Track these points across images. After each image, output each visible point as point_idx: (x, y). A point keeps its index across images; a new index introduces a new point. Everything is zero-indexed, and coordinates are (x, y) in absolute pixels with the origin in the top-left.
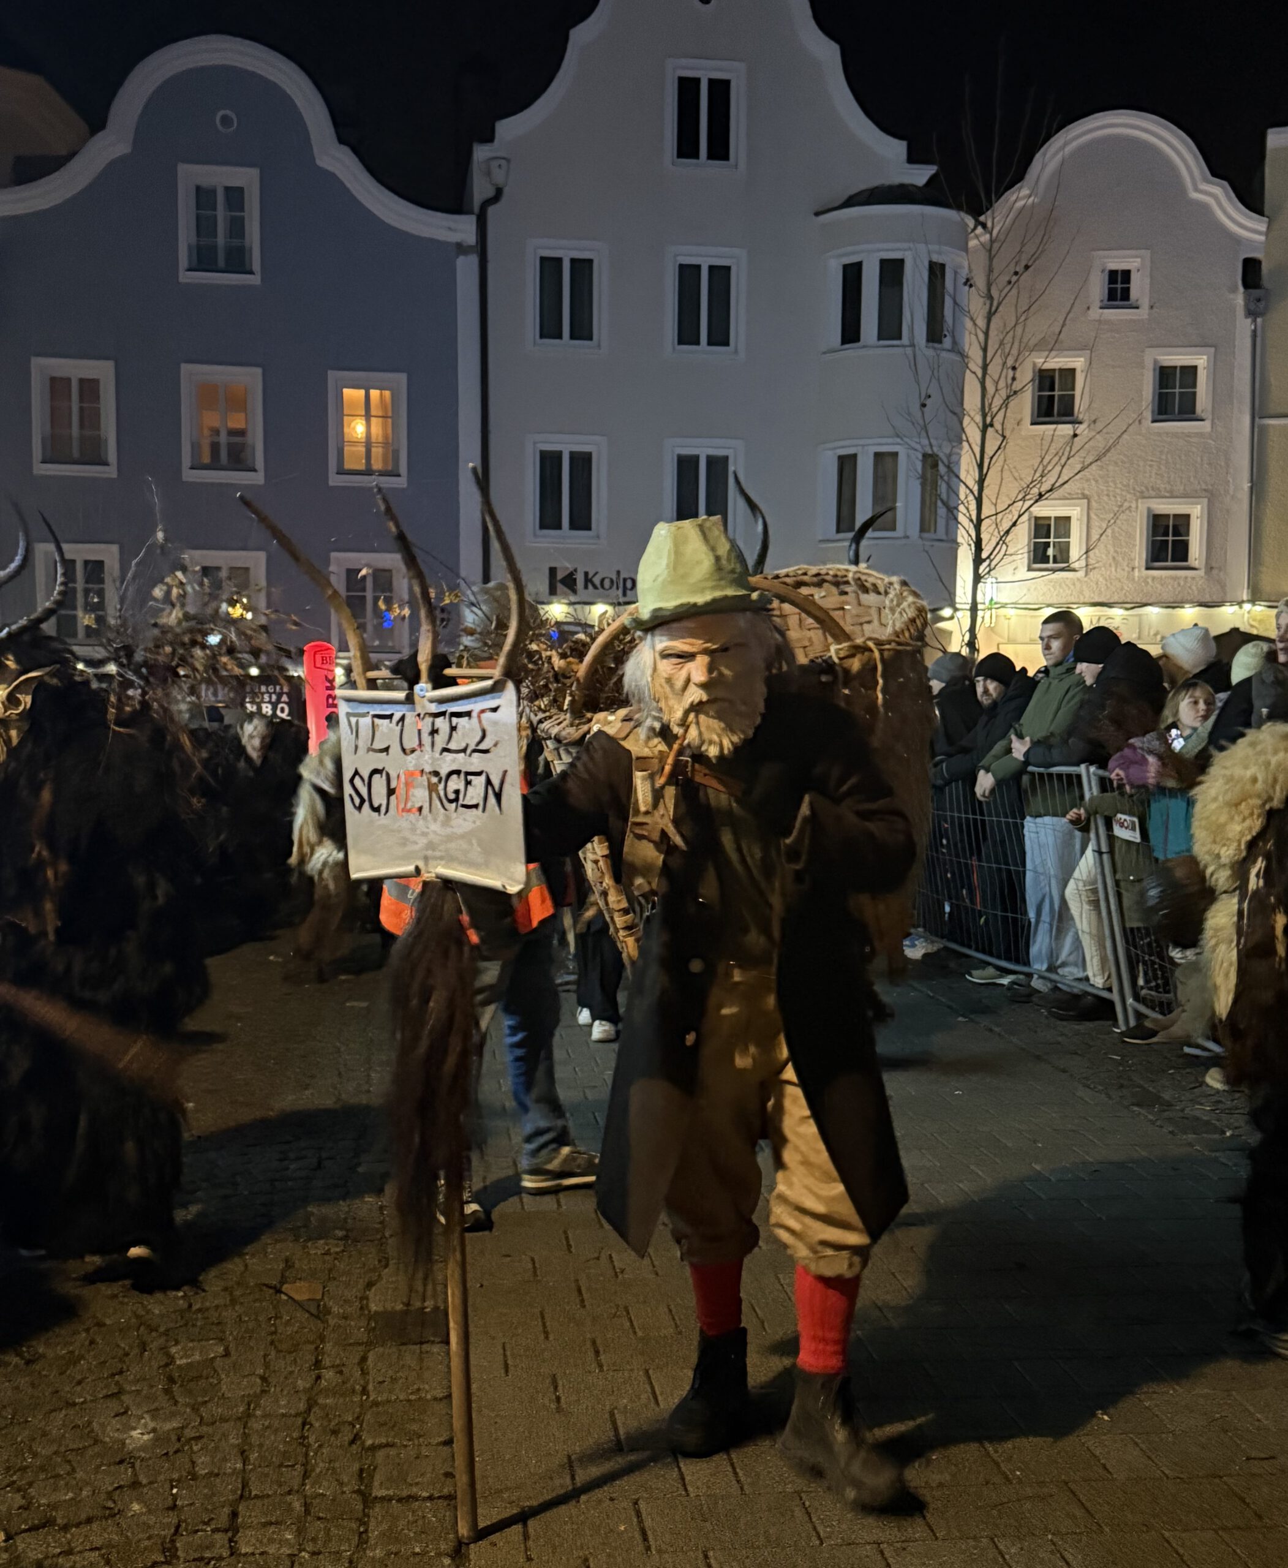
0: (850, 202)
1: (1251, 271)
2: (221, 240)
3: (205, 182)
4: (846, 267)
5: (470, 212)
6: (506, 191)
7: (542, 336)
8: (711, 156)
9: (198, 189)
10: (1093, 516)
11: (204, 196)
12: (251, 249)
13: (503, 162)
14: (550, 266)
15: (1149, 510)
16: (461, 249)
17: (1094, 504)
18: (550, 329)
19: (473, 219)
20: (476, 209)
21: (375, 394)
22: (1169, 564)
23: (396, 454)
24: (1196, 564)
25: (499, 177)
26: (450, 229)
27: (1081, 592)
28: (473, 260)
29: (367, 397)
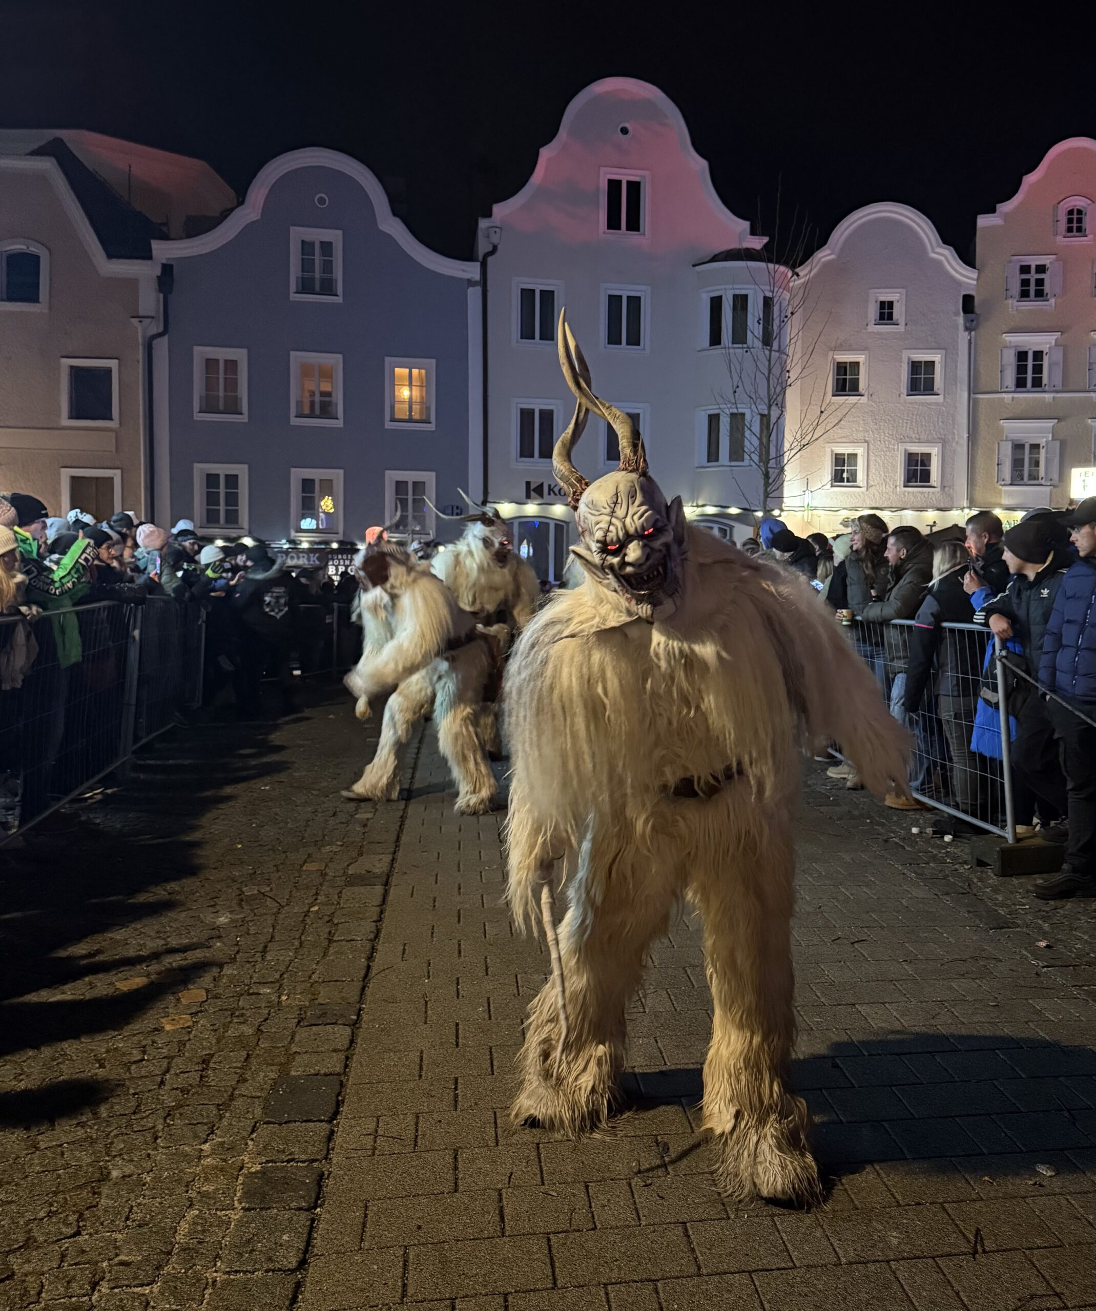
0: (715, 259)
1: (968, 303)
2: (317, 275)
3: (307, 238)
4: (712, 299)
5: (477, 260)
6: (499, 247)
7: (522, 338)
8: (629, 228)
9: (303, 241)
10: (871, 454)
11: (307, 247)
12: (336, 280)
13: (497, 230)
14: (527, 295)
15: (906, 450)
16: (470, 283)
17: (872, 447)
18: (527, 333)
19: (478, 264)
20: (481, 258)
21: (415, 372)
22: (918, 484)
23: (428, 409)
24: (935, 484)
25: (495, 239)
26: (463, 271)
27: (864, 501)
28: (478, 289)
29: (410, 373)
